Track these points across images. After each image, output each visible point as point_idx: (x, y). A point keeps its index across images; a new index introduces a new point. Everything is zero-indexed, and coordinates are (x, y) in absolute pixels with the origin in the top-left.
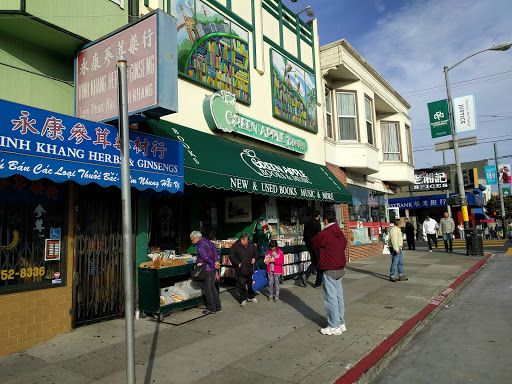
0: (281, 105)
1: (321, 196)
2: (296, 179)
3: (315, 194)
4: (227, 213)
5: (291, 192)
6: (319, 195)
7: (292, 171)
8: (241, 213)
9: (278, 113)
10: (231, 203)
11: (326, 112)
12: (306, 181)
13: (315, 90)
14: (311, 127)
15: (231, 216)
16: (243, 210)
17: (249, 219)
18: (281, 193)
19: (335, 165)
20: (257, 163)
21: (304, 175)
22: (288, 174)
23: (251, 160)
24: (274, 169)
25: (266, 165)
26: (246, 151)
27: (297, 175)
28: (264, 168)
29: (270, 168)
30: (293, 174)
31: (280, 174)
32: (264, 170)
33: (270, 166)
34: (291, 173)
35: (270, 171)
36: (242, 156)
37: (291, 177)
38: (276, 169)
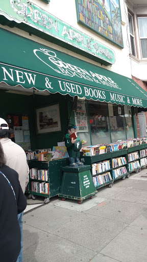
0: (86, 13)
1: (131, 101)
2: (104, 83)
3: (125, 99)
4: (38, 123)
5: (99, 96)
6: (128, 100)
7: (101, 77)
8: (51, 123)
9: (83, 20)
10: (41, 113)
11: (129, 34)
12: (116, 86)
13: (119, 8)
14: (117, 42)
15: (42, 127)
16: (51, 119)
17: (58, 128)
18: (86, 95)
19: (139, 80)
20: (57, 62)
21: (113, 82)
22: (96, 78)
23: (49, 58)
24: (79, 71)
25: (68, 65)
26: (44, 50)
27: (106, 80)
28: (65, 67)
29: (73, 69)
30: (101, 79)
31: (85, 76)
32: (65, 69)
33: (73, 67)
34: (99, 78)
35: (73, 71)
36: (36, 52)
37: (99, 81)
38: (81, 71)
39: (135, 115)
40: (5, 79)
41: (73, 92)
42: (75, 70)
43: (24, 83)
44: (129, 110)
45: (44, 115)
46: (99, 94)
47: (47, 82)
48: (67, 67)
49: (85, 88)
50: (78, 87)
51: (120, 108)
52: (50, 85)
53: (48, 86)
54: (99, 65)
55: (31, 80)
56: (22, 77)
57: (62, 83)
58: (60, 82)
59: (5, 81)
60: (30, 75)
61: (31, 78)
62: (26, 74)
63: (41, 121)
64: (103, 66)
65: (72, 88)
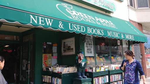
3: (120, 35)
6: (122, 36)
8: (69, 49)
12: (114, 27)
15: (65, 51)
16: (70, 47)
17: (73, 53)
18: (88, 32)
19: (135, 22)
20: (71, 11)
21: (112, 24)
22: (99, 21)
23: (66, 9)
24: (86, 17)
25: (80, 14)
26: (64, 4)
27: (106, 23)
28: (76, 15)
29: (82, 16)
30: (103, 22)
31: (90, 20)
32: (76, 16)
33: (83, 15)
34: (101, 21)
35: (82, 17)
36: (58, 6)
37: (101, 23)
38: (88, 17)
39: (131, 46)
40: (31, 22)
41: (78, 30)
42: (84, 16)
43: (44, 24)
44: (126, 42)
45: (66, 44)
46: (99, 32)
47: (60, 24)
48: (78, 14)
49: (88, 28)
50: (83, 27)
51: (119, 41)
52: (62, 26)
53: (61, 27)
54: (104, 13)
55: (49, 23)
56: (43, 21)
57: (71, 25)
58: (70, 24)
59: (31, 23)
60: (49, 20)
61: (49, 21)
62: (46, 19)
63: (64, 47)
64: (107, 14)
65: (78, 28)
